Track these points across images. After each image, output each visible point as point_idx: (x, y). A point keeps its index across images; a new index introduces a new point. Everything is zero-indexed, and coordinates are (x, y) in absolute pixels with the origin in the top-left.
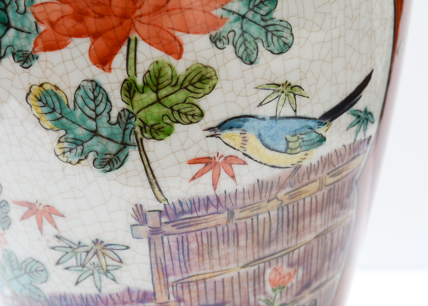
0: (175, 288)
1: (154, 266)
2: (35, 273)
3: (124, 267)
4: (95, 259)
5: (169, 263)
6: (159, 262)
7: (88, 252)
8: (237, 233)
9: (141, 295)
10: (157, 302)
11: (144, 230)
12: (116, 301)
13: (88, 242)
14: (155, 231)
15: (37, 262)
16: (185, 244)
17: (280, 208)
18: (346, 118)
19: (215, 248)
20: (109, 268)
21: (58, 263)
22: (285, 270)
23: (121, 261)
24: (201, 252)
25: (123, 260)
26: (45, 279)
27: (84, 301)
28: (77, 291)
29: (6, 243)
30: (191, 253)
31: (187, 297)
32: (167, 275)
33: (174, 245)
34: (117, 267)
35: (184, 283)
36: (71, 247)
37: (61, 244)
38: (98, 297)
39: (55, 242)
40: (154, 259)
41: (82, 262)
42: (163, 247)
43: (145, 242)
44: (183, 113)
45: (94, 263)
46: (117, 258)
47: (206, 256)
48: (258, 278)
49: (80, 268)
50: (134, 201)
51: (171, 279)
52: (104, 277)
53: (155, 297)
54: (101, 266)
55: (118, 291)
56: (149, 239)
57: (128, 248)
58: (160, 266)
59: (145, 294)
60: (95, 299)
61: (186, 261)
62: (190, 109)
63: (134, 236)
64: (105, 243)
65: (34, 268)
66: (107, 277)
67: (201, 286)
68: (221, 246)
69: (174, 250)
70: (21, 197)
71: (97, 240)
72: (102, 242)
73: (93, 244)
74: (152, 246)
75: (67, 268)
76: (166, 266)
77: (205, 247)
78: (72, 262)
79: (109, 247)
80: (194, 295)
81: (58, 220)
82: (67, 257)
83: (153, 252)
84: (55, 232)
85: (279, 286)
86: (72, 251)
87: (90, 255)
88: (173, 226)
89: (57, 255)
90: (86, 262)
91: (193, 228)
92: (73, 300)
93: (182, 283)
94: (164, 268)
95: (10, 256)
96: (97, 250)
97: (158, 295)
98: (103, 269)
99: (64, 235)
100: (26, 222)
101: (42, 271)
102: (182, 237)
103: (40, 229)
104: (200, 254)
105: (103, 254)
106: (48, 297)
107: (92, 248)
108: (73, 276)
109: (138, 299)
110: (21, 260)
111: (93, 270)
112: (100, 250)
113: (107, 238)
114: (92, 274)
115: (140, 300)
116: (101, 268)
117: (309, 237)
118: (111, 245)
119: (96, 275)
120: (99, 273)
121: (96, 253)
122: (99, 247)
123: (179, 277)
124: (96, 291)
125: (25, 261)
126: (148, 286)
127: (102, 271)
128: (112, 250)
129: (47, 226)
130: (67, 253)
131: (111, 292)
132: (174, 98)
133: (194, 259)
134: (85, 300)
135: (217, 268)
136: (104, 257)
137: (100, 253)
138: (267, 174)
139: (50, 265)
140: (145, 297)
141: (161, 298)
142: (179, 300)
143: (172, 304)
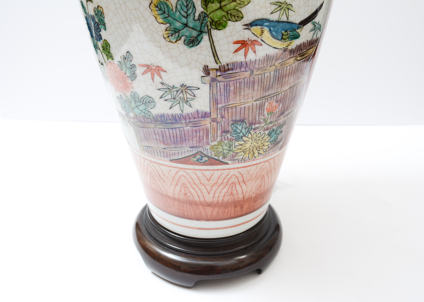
0: (221, 110)
1: (211, 99)
2: (148, 104)
3: (196, 99)
4: (181, 95)
5: (219, 97)
6: (214, 97)
7: (177, 91)
8: (254, 83)
9: (203, 114)
10: (211, 118)
11: (208, 79)
12: (190, 117)
13: (178, 85)
14: (213, 80)
15: (150, 97)
16: (228, 87)
17: (275, 71)
18: (309, 26)
19: (242, 90)
20: (188, 100)
21: (161, 98)
22: (274, 104)
23: (195, 96)
24: (235, 92)
25: (196, 96)
26: (154, 106)
27: (174, 118)
28: (170, 112)
29: (133, 88)
30: (230, 92)
31: (226, 115)
32: (217, 104)
33: (222, 88)
34: (193, 99)
35: (226, 108)
36: (169, 89)
37: (164, 87)
38: (181, 115)
39: (160, 86)
40: (211, 95)
41: (174, 97)
42: (217, 88)
43: (208, 85)
44: (233, 15)
45: (180, 97)
46: (192, 94)
47: (238, 94)
48: (261, 107)
49: (173, 100)
50: (204, 63)
51: (220, 106)
52: (185, 104)
53: (210, 115)
54: (184, 99)
55: (192, 112)
56: (210, 84)
57: (199, 89)
58: (214, 99)
59: (206, 113)
60: (179, 116)
61: (228, 97)
62: (236, 13)
63: (202, 82)
64: (187, 86)
65: (148, 101)
66: (187, 104)
67: (234, 110)
68: (246, 89)
69: (222, 90)
70: (143, 62)
71: (183, 84)
72: (185, 86)
73: (181, 87)
74: (211, 88)
75: (166, 100)
76: (217, 98)
77: (238, 89)
78: (169, 97)
79: (189, 88)
80: (230, 114)
81: (163, 74)
82: (166, 94)
83: (211, 91)
84: (161, 80)
85: (270, 112)
86: (169, 91)
87: (179, 92)
88: (223, 77)
89: (161, 93)
90: (176, 96)
91: (232, 79)
92: (168, 117)
93: (225, 108)
94: (216, 100)
95: (134, 95)
96: (182, 90)
97: (212, 114)
98: (185, 100)
99: (165, 82)
100: (145, 75)
101: (152, 102)
102: (227, 83)
103: (153, 79)
104: (235, 93)
105: (186, 92)
106: (154, 116)
107: (180, 89)
108: (169, 104)
109: (202, 116)
110: (140, 97)
111: (180, 101)
112: (184, 90)
113: (188, 84)
114: (179, 103)
115: (203, 116)
116: (184, 100)
117: (286, 88)
118: (190, 87)
119: (181, 103)
120: (183, 102)
121: (182, 92)
122: (183, 88)
123: (224, 105)
124: (181, 112)
125: (143, 97)
126: (207, 110)
127: (184, 101)
128: (190, 90)
129: (157, 78)
130: (166, 92)
131: (188, 112)
132: (228, 7)
133: (232, 95)
134: (174, 117)
135: (242, 101)
136: (186, 94)
137: (184, 91)
138: (271, 52)
139: (156, 98)
140: (206, 115)
141: (214, 116)
142: (223, 117)
143: (219, 119)
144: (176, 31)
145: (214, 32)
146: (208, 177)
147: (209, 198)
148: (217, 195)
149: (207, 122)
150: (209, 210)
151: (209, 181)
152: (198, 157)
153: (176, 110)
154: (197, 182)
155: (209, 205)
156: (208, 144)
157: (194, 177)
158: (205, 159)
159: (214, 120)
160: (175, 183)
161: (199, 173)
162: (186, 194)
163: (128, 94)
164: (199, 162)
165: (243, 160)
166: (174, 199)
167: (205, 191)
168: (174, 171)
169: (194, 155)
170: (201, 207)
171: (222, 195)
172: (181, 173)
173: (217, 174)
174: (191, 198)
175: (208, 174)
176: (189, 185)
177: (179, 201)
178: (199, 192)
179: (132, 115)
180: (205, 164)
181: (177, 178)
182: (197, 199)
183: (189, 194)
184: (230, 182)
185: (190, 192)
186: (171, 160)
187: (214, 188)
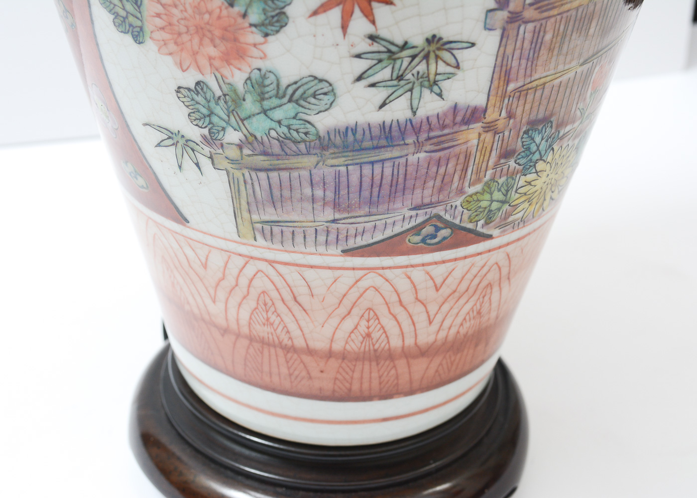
0: (511, 99)
1: (497, 69)
2: (312, 100)
3: (460, 74)
4: (422, 67)
5: (515, 64)
6: (505, 63)
7: (413, 57)
8: (592, 17)
9: (469, 111)
10: (485, 121)
11: (501, 16)
12: (432, 126)
13: (418, 40)
14: (514, 18)
15: (321, 81)
16: (542, 34)
19: (567, 39)
20: (438, 78)
21: (360, 78)
23: (458, 67)
24: (552, 47)
25: (461, 65)
26: (327, 106)
27: (385, 132)
28: (377, 117)
29: (264, 57)
30: (542, 48)
31: (519, 112)
32: (508, 82)
33: (528, 36)
34: (450, 76)
36: (389, 51)
37: (376, 47)
38: (408, 122)
39: (364, 47)
40: (500, 59)
41: (401, 73)
42: (516, 40)
43: (497, 34)
45: (418, 73)
46: (453, 61)
47: (555, 52)
48: (587, 78)
49: (395, 83)
51: (512, 86)
52: (426, 92)
53: (484, 115)
54: (428, 76)
55: (440, 111)
56: (504, 30)
57: (473, 45)
58: (504, 69)
59: (475, 110)
60: (403, 127)
61: (534, 60)
63: (487, 26)
64: (445, 40)
65: (311, 91)
66: (432, 91)
67: (538, 93)
68: (574, 36)
69: (527, 44)
71: (434, 36)
72: (440, 39)
73: (426, 44)
74: (504, 40)
75: (373, 85)
76: (511, 67)
77: (559, 38)
78: (386, 74)
79: (447, 46)
80: (528, 106)
81: (380, 10)
82: (379, 66)
83: (502, 49)
84: (369, 29)
86: (389, 58)
87: (417, 60)
88: (536, 9)
89: (361, 65)
90: (407, 72)
91: (555, 12)
92: (367, 132)
93: (520, 92)
94: (508, 72)
95: (264, 77)
96: (429, 53)
97: (489, 111)
98: (429, 80)
99: (383, 33)
100: (321, 18)
101: (325, 94)
102: (541, 25)
103: (344, 27)
104: (551, 49)
105: (437, 57)
106: (322, 134)
107: (423, 50)
108: (380, 94)
109: (463, 119)
110: (284, 82)
111: (414, 83)
112: (434, 51)
113: (447, 34)
114: (411, 90)
115: (466, 120)
116: (427, 79)
118: (451, 42)
119: (416, 90)
120: (422, 86)
121: (427, 57)
122: (433, 47)
123: (520, 84)
124: (408, 114)
125: (296, 83)
126: (483, 100)
127: (426, 83)
128: (449, 50)
129: (358, 23)
130: (380, 61)
131: (430, 113)
133: (544, 54)
134: (387, 130)
135: (561, 68)
136: (437, 63)
137: (432, 56)
139: (343, 82)
140: (474, 115)
141: (491, 116)
142: (510, 116)
143: (501, 124)
146: (439, 281)
147: (427, 336)
148: (447, 324)
149: (472, 136)
150: (420, 367)
151: (437, 290)
152: (429, 229)
153: (399, 111)
154: (408, 298)
155: (423, 352)
156: (461, 191)
157: (403, 285)
158: (445, 232)
159: (490, 128)
160: (343, 310)
161: (418, 275)
162: (368, 335)
163: (238, 78)
164: (429, 244)
165: (523, 222)
166: (330, 354)
167: (421, 319)
168: (348, 278)
169: (417, 229)
170: (401, 364)
171: (459, 320)
172: (372, 279)
173: (462, 267)
174: (382, 344)
175: (439, 272)
176: (382, 311)
177: (343, 356)
178: (406, 323)
179: (233, 136)
180: (442, 246)
181: (353, 295)
182: (396, 342)
183: (375, 335)
184: (483, 284)
185: (382, 327)
186: (346, 252)
187: (446, 307)
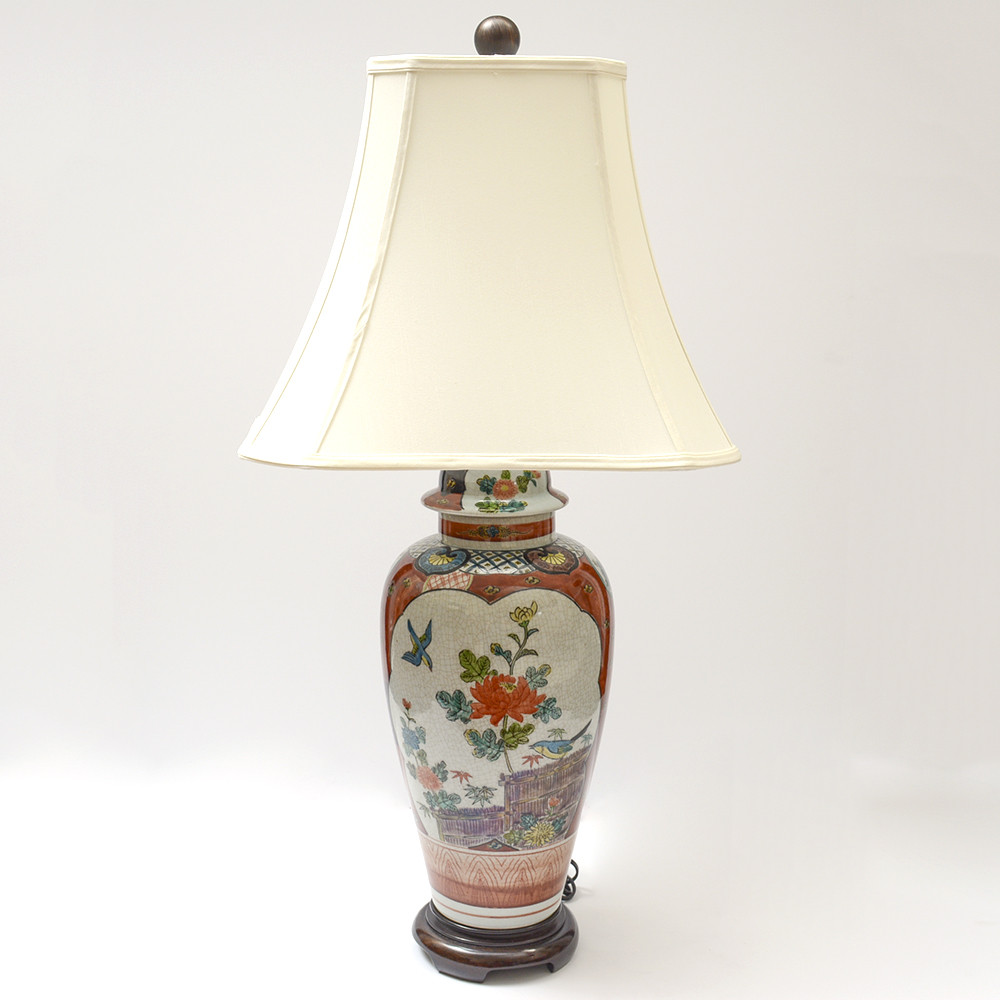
0: (513, 806)
1: (506, 797)
2: (454, 800)
3: (494, 797)
4: (483, 794)
5: (512, 796)
6: (508, 795)
7: (480, 791)
8: (538, 784)
9: (499, 808)
10: (505, 811)
11: (504, 782)
12: (489, 811)
13: (480, 787)
14: (507, 783)
15: (457, 795)
16: (519, 788)
17: (555, 774)
18: (581, 739)
19: (529, 790)
20: (488, 798)
21: (466, 796)
22: (556, 799)
24: (524, 791)
25: (494, 795)
26: (459, 802)
28: (473, 807)
29: (443, 787)
30: (520, 792)
31: (517, 809)
32: (510, 801)
33: (514, 789)
34: (491, 797)
35: (516, 804)
36: (473, 789)
37: (469, 788)
38: (482, 809)
39: (467, 787)
40: (506, 794)
41: (477, 795)
42: (510, 789)
43: (503, 787)
44: (521, 741)
45: (482, 796)
46: (491, 794)
48: (545, 802)
49: (476, 798)
50: (501, 772)
51: (512, 802)
55: (490, 807)
56: (505, 787)
57: (496, 790)
58: (508, 797)
60: (480, 810)
61: (518, 796)
62: (524, 739)
63: (499, 785)
64: (488, 788)
65: (455, 798)
66: (486, 801)
67: (523, 805)
68: (532, 789)
69: (514, 791)
70: (454, 769)
71: (484, 786)
72: (486, 787)
73: (483, 788)
74: (506, 789)
75: (470, 798)
76: (510, 797)
77: (526, 790)
78: (473, 795)
80: (520, 808)
81: (469, 778)
82: (471, 793)
83: (506, 792)
84: (467, 783)
85: (552, 806)
86: (473, 791)
88: (514, 782)
89: (467, 792)
90: (479, 795)
91: (522, 782)
92: (470, 811)
95: (443, 793)
97: (506, 808)
99: (471, 784)
100: (455, 779)
101: (458, 799)
102: (518, 786)
103: (461, 782)
104: (524, 793)
105: (486, 792)
106: (458, 810)
107: (482, 790)
108: (472, 801)
110: (448, 795)
111: (481, 798)
113: (488, 786)
114: (480, 800)
115: (499, 810)
116: (484, 798)
117: (565, 786)
118: (490, 788)
119: (482, 800)
121: (483, 792)
122: (485, 789)
123: (515, 802)
124: (481, 807)
125: (451, 795)
126: (503, 805)
128: (490, 790)
129: (464, 781)
130: (471, 791)
131: (487, 807)
132: (519, 735)
133: (521, 794)
134: (476, 811)
135: (530, 798)
138: (550, 761)
139: (462, 797)
140: (501, 809)
141: (507, 810)
142: (514, 810)
143: (511, 813)
144: (481, 750)
145: (509, 752)
146: (502, 863)
147: (501, 884)
148: (509, 880)
149: (502, 815)
150: (501, 896)
151: (502, 867)
152: (493, 844)
153: (478, 805)
154: (491, 867)
155: (502, 890)
156: (502, 833)
157: (489, 862)
158: (500, 846)
159: (507, 813)
160: (471, 869)
161: (493, 859)
162: (481, 880)
163: (437, 792)
164: (493, 849)
165: (532, 847)
166: (469, 886)
167: (498, 876)
168: (471, 857)
169: (490, 843)
170: (494, 893)
171: (513, 880)
172: (478, 859)
173: (509, 860)
174: (485, 884)
175: (501, 859)
176: (484, 871)
177: (473, 887)
178: (493, 878)
179: (437, 808)
180: (499, 850)
181: (473, 864)
182: (490, 884)
183: (483, 880)
184: (521, 868)
185: (484, 878)
186: (470, 848)
187: (506, 873)
